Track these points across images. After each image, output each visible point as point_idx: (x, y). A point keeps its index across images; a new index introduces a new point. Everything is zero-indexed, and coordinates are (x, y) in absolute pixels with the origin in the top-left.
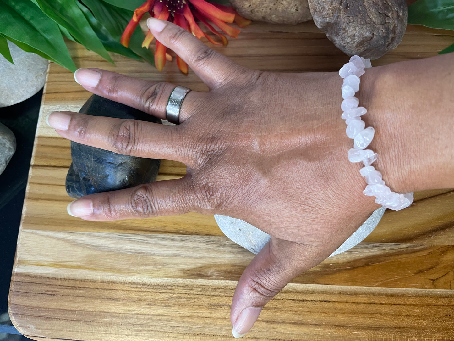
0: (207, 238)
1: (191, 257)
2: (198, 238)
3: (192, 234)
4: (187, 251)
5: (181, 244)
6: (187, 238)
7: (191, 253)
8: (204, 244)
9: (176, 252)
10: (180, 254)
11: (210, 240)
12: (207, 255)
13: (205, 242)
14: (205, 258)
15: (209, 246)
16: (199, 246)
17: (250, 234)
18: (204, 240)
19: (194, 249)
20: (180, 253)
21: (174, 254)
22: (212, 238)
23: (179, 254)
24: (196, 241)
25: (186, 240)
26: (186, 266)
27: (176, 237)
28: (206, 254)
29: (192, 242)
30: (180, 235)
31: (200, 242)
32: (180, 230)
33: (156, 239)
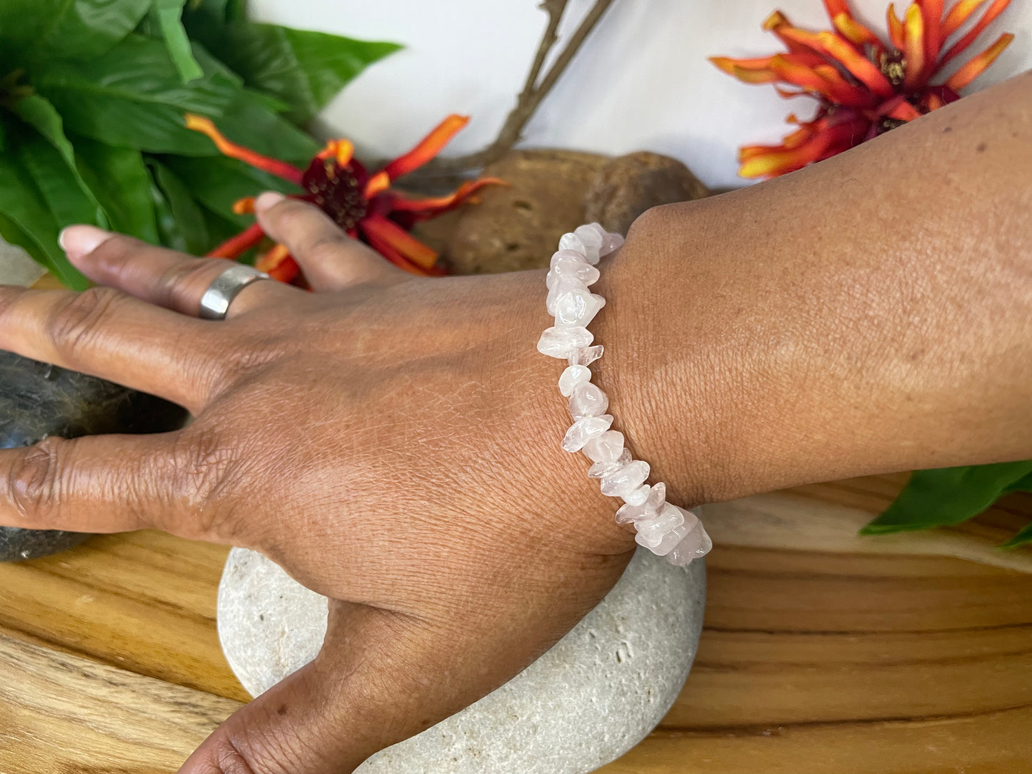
0: (180, 694)
1: (112, 735)
2: (157, 687)
3: (146, 673)
4: (110, 714)
5: (103, 692)
6: (127, 681)
7: (117, 725)
8: (166, 709)
9: (77, 710)
10: (86, 718)
11: (186, 701)
12: (157, 741)
13: (170, 703)
14: (151, 746)
15: (177, 718)
16: (149, 711)
17: (283, 633)
18: (171, 698)
19: (131, 714)
20: (87, 715)
21: (71, 713)
22: (197, 698)
23: (81, 717)
24: (146, 694)
25: (124, 685)
26: (86, 756)
27: (101, 670)
28: (158, 738)
29: (134, 695)
30: (113, 669)
31: (157, 699)
32: (119, 655)
33: (44, 661)
